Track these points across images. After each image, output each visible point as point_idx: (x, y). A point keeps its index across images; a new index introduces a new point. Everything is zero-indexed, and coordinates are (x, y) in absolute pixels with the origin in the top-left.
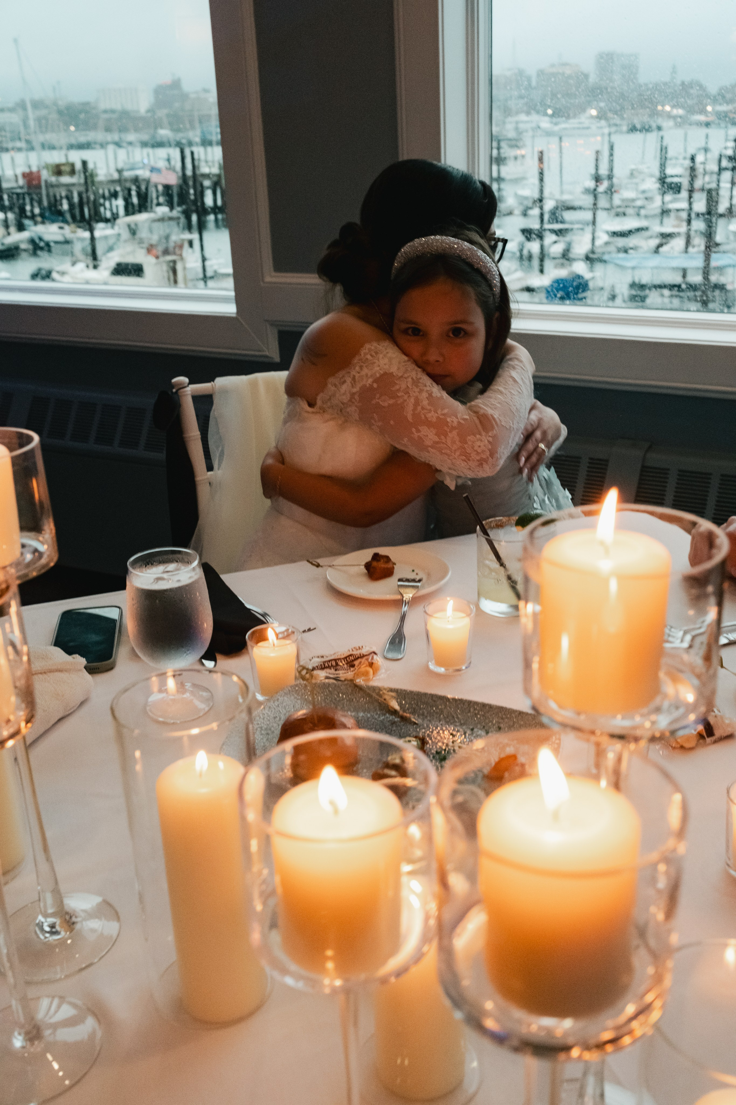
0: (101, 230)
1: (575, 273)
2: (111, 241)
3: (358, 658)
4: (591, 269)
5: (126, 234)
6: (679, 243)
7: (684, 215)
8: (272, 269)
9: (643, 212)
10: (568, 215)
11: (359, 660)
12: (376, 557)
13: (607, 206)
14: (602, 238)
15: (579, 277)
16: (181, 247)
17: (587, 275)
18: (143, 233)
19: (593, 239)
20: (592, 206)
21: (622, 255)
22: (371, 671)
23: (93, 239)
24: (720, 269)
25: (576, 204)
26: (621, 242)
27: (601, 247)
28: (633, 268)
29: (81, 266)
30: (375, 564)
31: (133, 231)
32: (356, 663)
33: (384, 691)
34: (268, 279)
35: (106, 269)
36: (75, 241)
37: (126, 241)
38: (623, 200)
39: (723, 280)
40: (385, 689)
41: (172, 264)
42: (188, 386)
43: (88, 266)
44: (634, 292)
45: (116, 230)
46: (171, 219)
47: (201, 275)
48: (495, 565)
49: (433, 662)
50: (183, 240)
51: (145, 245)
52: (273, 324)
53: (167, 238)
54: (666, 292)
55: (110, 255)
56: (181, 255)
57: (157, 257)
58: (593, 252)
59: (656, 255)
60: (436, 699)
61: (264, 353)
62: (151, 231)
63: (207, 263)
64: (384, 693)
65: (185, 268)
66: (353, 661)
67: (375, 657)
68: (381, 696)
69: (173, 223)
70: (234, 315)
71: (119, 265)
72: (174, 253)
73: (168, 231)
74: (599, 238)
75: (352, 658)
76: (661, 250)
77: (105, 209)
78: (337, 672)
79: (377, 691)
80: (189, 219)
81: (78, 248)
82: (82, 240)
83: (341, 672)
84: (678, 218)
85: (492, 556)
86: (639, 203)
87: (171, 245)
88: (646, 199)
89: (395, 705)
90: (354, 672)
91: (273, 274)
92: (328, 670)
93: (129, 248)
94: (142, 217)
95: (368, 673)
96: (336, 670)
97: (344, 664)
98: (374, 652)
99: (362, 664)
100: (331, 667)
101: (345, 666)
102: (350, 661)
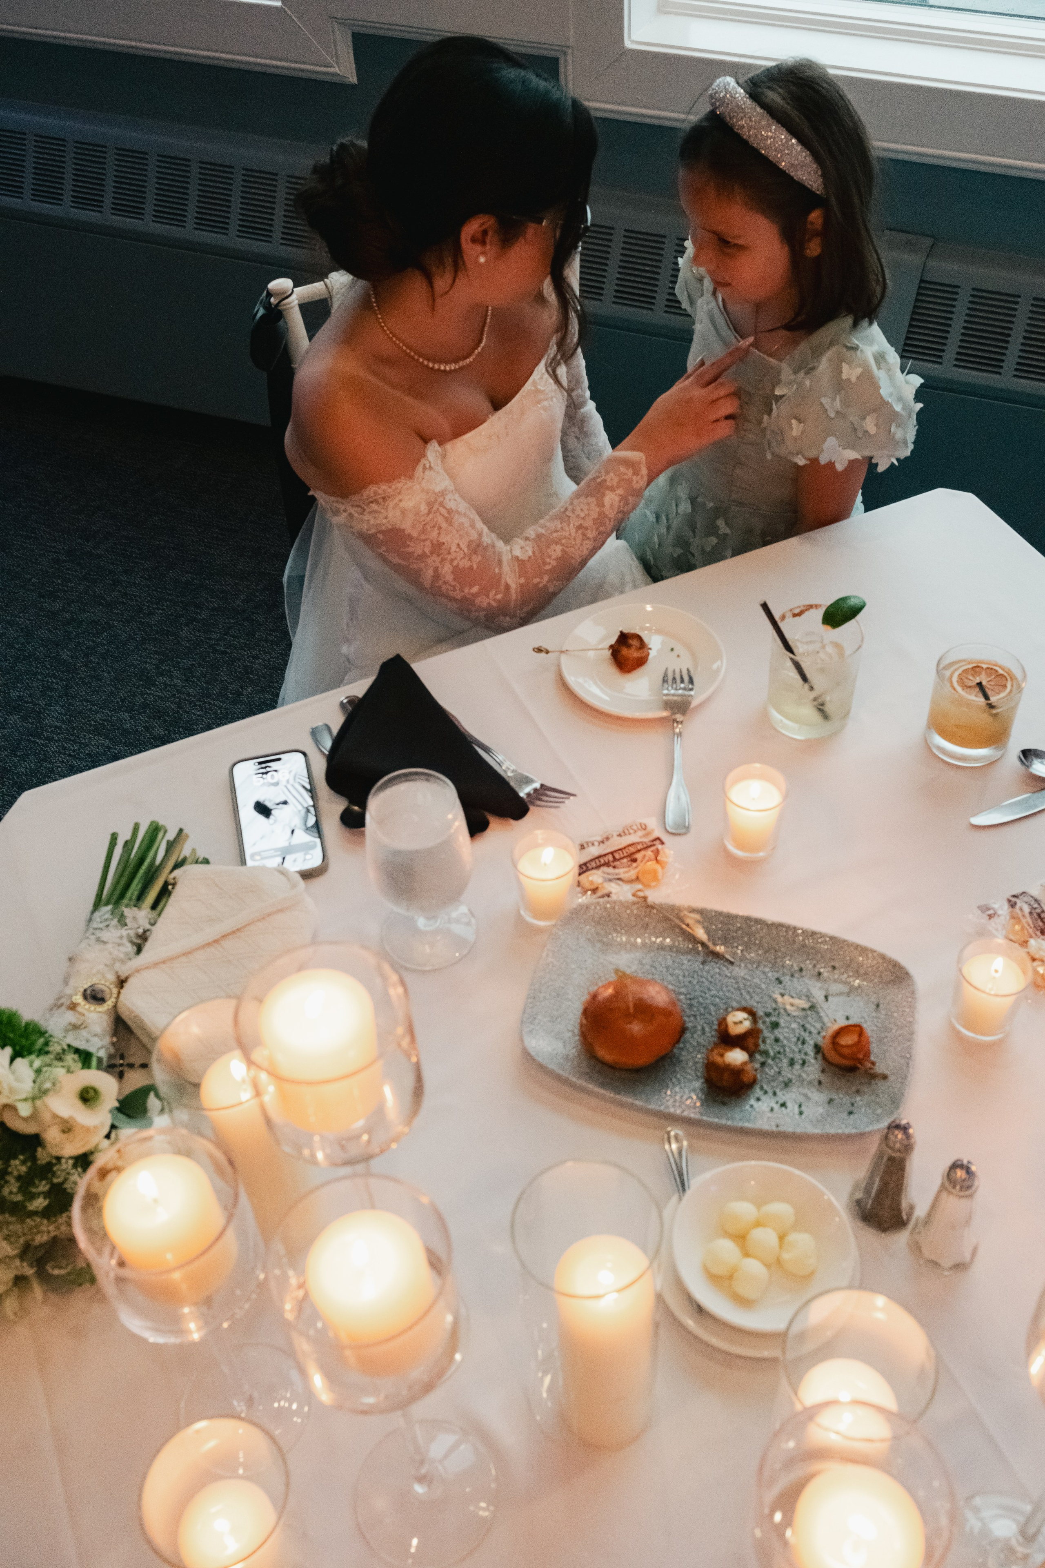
3: (641, 849)
11: (642, 853)
22: (658, 867)
30: (624, 651)
32: (639, 856)
33: (686, 913)
40: (686, 909)
49: (731, 840)
52: (343, 22)
61: (331, 70)
64: (685, 915)
66: (634, 853)
67: (660, 847)
68: (681, 919)
70: (279, 6)
75: (632, 849)
78: (617, 871)
79: (676, 912)
83: (622, 870)
89: (700, 933)
90: (636, 870)
92: (605, 869)
95: (655, 872)
96: (614, 867)
97: (624, 857)
98: (658, 839)
99: (647, 858)
100: (607, 864)
101: (625, 860)
102: (631, 855)
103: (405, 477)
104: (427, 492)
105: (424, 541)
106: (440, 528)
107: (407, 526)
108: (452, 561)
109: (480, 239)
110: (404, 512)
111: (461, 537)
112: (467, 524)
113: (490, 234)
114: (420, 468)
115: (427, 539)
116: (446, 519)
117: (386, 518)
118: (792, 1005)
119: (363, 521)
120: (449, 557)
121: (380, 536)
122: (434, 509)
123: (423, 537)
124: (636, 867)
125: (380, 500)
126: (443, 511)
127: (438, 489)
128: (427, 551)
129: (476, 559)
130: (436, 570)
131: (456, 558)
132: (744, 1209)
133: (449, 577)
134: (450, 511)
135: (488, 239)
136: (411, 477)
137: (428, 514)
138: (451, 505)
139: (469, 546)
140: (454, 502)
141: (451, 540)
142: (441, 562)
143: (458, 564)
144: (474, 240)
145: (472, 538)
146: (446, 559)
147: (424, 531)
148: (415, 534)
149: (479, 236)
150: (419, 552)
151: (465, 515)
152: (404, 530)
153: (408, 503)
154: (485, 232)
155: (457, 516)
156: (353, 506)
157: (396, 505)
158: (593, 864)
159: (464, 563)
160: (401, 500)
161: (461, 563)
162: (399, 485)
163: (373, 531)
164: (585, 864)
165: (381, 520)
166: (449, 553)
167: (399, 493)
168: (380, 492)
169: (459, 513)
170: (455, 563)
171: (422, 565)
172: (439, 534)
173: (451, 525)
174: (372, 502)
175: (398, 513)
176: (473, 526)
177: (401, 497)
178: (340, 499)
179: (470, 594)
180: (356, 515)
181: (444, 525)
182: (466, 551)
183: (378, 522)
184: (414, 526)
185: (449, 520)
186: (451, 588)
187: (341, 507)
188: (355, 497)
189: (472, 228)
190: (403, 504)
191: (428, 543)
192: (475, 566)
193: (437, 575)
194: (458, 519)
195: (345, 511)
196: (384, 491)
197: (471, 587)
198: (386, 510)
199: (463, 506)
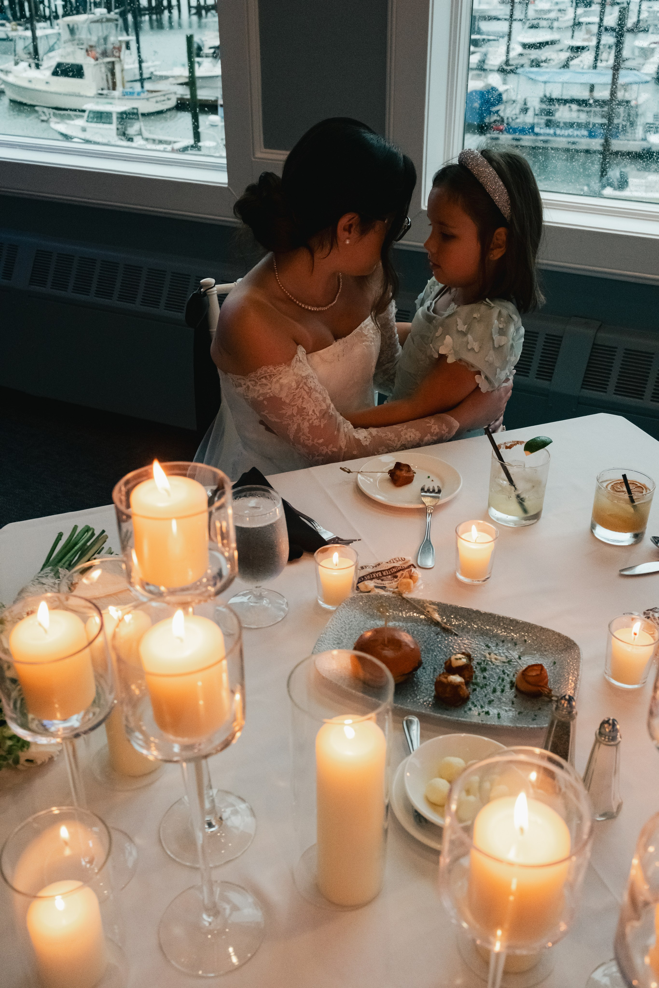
0: (42, 29)
1: (490, 85)
2: (52, 41)
3: (400, 570)
4: (505, 82)
5: (66, 35)
6: (587, 57)
7: (595, 29)
8: (263, 145)
9: (556, 24)
10: (484, 26)
11: (401, 572)
12: (398, 466)
13: (522, 17)
14: (517, 49)
15: (493, 89)
16: (119, 49)
17: (501, 88)
18: (83, 35)
19: (508, 52)
20: (508, 17)
21: (535, 69)
23: (34, 38)
24: (626, 86)
25: (493, 14)
26: (534, 54)
27: (514, 59)
28: (545, 82)
29: (23, 65)
30: (398, 473)
31: (72, 30)
32: (399, 574)
33: (428, 604)
34: (259, 155)
35: (48, 68)
36: (17, 38)
37: (65, 42)
38: (536, 11)
39: (627, 97)
40: (428, 602)
41: (110, 66)
42: (214, 286)
43: (30, 66)
44: (544, 106)
45: (56, 30)
46: (108, 20)
47: (138, 77)
48: (506, 483)
49: (460, 571)
50: (120, 42)
51: (84, 47)
53: (105, 39)
54: (574, 107)
55: (51, 54)
56: (119, 57)
57: (97, 59)
58: (507, 63)
59: (566, 70)
60: (470, 613)
62: (90, 31)
63: (144, 65)
64: (427, 606)
65: (122, 70)
66: (396, 572)
67: (413, 570)
68: (425, 608)
69: (112, 25)
70: (226, 186)
71: (59, 65)
72: (114, 56)
73: (105, 33)
74: (513, 49)
75: (395, 570)
76: (571, 63)
77: (45, 6)
78: (383, 582)
79: (421, 603)
80: (125, 21)
81: (20, 45)
82: (25, 38)
83: (387, 582)
84: (588, 32)
85: (503, 475)
86: (552, 15)
87: (110, 46)
88: (560, 10)
89: (437, 616)
91: (265, 150)
92: (376, 580)
93: (70, 48)
94: (80, 19)
95: (409, 584)
96: (382, 580)
97: (389, 575)
98: (413, 565)
99: (404, 576)
100: (378, 578)
101: (390, 577)
102: (393, 573)
103: (285, 364)
104: (296, 375)
105: (293, 406)
106: (303, 398)
107: (283, 395)
108: (309, 420)
109: (348, 229)
110: (282, 386)
111: (316, 406)
112: (321, 399)
113: (354, 227)
114: (294, 360)
115: (295, 405)
116: (308, 393)
117: (270, 389)
118: (496, 659)
119: (255, 390)
120: (307, 417)
121: (265, 403)
122: (300, 386)
123: (293, 404)
124: (396, 581)
125: (268, 377)
126: (306, 388)
127: (304, 374)
128: (295, 412)
129: (324, 422)
130: (299, 425)
131: (312, 419)
132: (457, 762)
133: (306, 430)
134: (310, 388)
135: (352, 230)
136: (289, 365)
137: (297, 389)
138: (312, 385)
139: (320, 412)
140: (314, 383)
141: (310, 407)
142: (302, 420)
143: (313, 423)
144: (345, 230)
145: (323, 408)
146: (305, 419)
147: (293, 399)
148: (288, 401)
149: (347, 227)
150: (289, 413)
151: (320, 393)
152: (281, 398)
153: (284, 381)
154: (351, 226)
155: (314, 392)
156: (250, 381)
157: (278, 381)
158: (369, 577)
159: (316, 423)
160: (280, 378)
161: (315, 422)
162: (281, 369)
163: (261, 398)
164: (363, 577)
165: (266, 390)
166: (308, 415)
167: (280, 374)
168: (268, 371)
169: (316, 391)
170: (311, 422)
171: (290, 422)
172: (303, 402)
173: (310, 397)
174: (262, 378)
175: (278, 386)
176: (324, 400)
177: (280, 376)
178: (242, 377)
179: (317, 443)
180: (251, 387)
181: (306, 397)
182: (318, 415)
183: (265, 391)
184: (287, 396)
185: (309, 394)
186: (307, 438)
187: (242, 382)
188: (252, 375)
189: (344, 221)
190: (281, 381)
191: (295, 408)
192: (322, 426)
193: (299, 429)
194: (315, 395)
195: (245, 384)
196: (271, 371)
197: (319, 439)
198: (271, 383)
199: (320, 387)
